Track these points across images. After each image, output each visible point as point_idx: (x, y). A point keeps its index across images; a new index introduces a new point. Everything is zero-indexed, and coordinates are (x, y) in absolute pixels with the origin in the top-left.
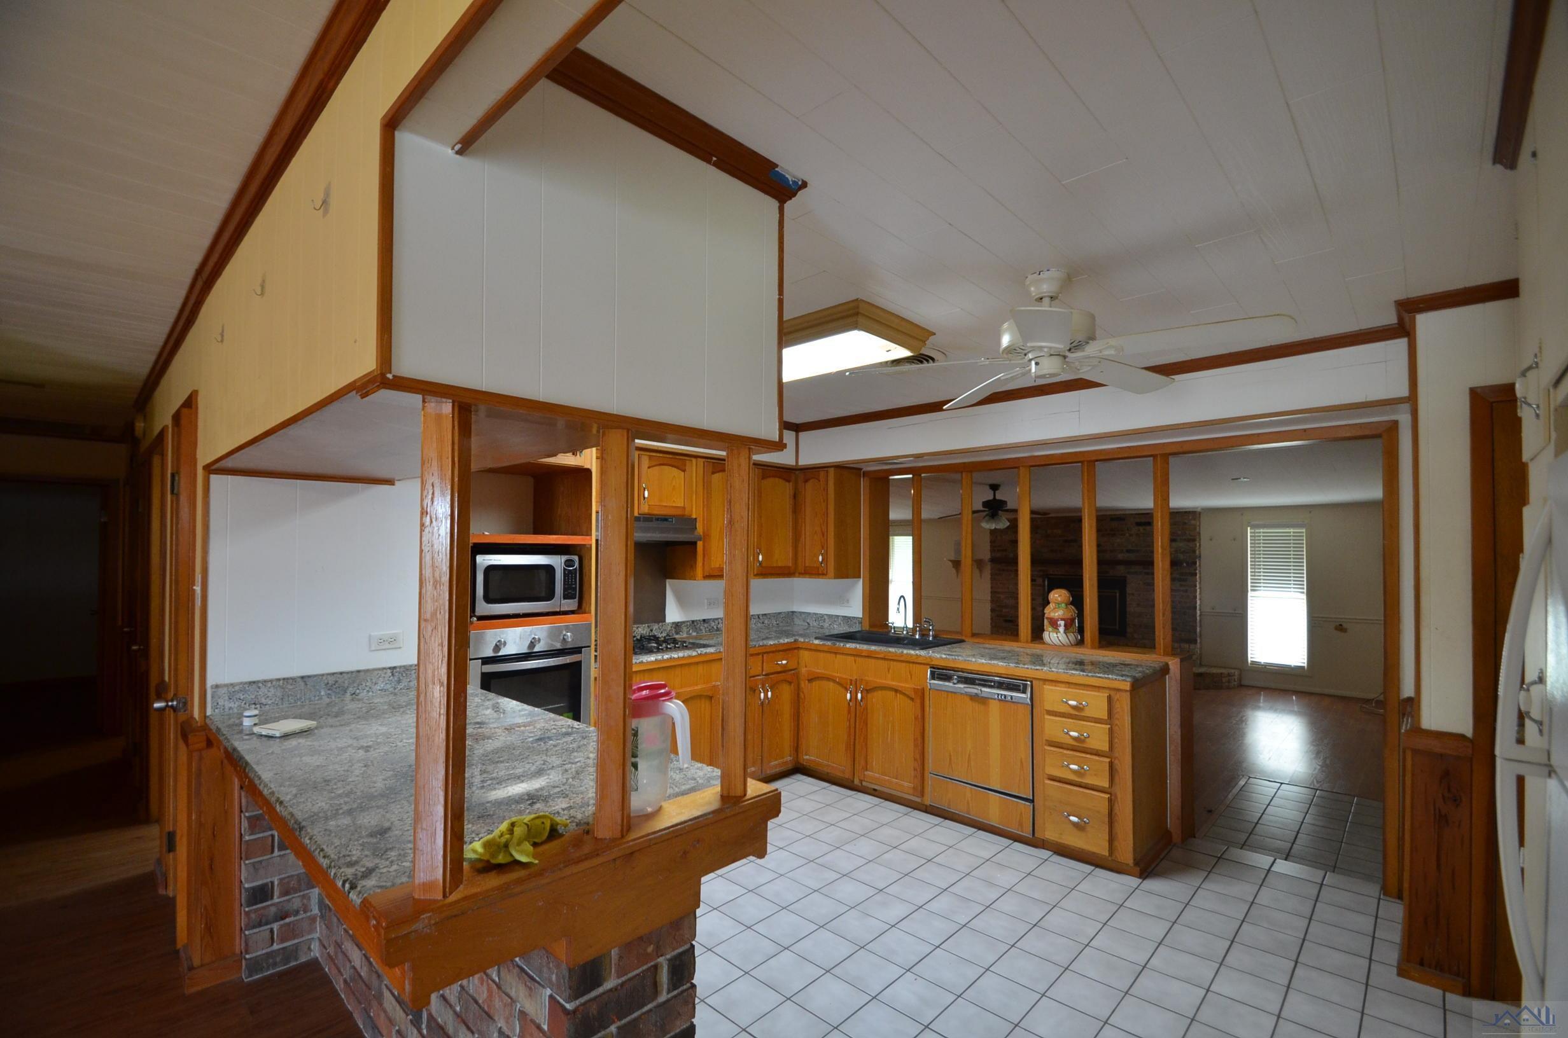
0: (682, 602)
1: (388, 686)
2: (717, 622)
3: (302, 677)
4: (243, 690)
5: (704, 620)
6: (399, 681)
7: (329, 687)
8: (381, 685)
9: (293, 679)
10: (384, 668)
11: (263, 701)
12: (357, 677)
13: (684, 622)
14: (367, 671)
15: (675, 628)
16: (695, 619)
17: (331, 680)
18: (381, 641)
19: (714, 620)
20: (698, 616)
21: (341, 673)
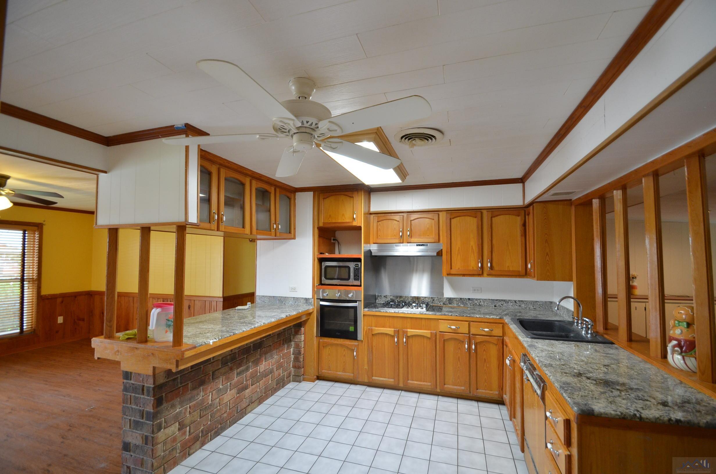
0: (454, 287)
1: (293, 303)
2: (479, 301)
3: (273, 297)
4: (261, 298)
5: (469, 299)
6: (295, 302)
7: (279, 300)
8: (291, 303)
9: (271, 296)
10: (292, 297)
11: (265, 302)
12: (286, 298)
13: (455, 298)
14: (287, 297)
15: (449, 301)
16: (462, 297)
17: (279, 298)
18: (292, 289)
19: (476, 299)
20: (465, 295)
21: (282, 297)
